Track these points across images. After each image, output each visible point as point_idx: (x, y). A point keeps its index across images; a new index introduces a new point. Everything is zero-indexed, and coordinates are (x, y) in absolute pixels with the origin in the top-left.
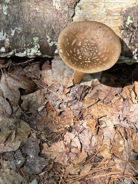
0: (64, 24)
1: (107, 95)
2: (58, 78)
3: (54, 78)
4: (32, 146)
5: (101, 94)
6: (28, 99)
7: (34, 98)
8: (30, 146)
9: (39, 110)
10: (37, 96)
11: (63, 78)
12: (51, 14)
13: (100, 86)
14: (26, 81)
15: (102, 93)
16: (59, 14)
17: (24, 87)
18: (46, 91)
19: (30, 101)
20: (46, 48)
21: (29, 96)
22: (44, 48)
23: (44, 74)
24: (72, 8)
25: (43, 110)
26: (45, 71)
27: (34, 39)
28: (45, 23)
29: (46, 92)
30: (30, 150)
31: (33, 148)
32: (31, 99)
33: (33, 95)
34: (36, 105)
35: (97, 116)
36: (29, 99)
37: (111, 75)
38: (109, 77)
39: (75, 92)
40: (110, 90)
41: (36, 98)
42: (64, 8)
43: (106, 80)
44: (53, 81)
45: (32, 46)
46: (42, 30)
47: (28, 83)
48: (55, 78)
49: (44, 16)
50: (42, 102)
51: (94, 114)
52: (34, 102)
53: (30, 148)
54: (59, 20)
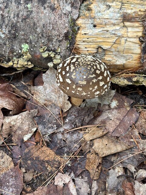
0: (65, 28)
1: (118, 126)
2: (52, 96)
3: (46, 96)
4: (10, 184)
5: (109, 123)
6: (10, 123)
7: (18, 121)
8: (8, 184)
9: (26, 138)
10: (22, 119)
11: (59, 97)
12: (47, 14)
13: (109, 113)
14: (12, 99)
15: (111, 122)
16: (59, 14)
17: (8, 107)
18: (36, 112)
19: (13, 126)
20: (39, 59)
21: (11, 119)
22: (36, 59)
23: (34, 90)
24: (77, 7)
25: (30, 138)
26: (35, 87)
27: (23, 46)
28: (39, 26)
29: (36, 114)
30: (7, 189)
31: (12, 185)
32: (15, 123)
33: (18, 118)
34: (20, 132)
35: (102, 153)
36: (12, 123)
37: (125, 97)
38: (121, 100)
39: (73, 116)
40: (122, 119)
41: (20, 122)
42: (66, 7)
43: (118, 104)
44: (46, 100)
45: (20, 56)
46: (34, 36)
47: (15, 101)
48: (48, 97)
49: (38, 17)
50: (29, 127)
51: (97, 150)
52: (18, 128)
53: (8, 187)
54: (58, 23)
